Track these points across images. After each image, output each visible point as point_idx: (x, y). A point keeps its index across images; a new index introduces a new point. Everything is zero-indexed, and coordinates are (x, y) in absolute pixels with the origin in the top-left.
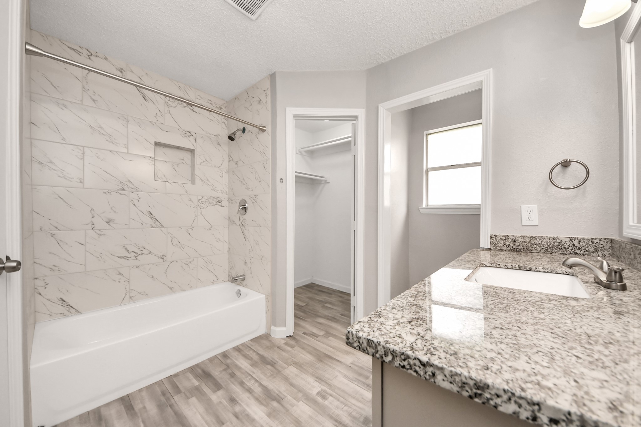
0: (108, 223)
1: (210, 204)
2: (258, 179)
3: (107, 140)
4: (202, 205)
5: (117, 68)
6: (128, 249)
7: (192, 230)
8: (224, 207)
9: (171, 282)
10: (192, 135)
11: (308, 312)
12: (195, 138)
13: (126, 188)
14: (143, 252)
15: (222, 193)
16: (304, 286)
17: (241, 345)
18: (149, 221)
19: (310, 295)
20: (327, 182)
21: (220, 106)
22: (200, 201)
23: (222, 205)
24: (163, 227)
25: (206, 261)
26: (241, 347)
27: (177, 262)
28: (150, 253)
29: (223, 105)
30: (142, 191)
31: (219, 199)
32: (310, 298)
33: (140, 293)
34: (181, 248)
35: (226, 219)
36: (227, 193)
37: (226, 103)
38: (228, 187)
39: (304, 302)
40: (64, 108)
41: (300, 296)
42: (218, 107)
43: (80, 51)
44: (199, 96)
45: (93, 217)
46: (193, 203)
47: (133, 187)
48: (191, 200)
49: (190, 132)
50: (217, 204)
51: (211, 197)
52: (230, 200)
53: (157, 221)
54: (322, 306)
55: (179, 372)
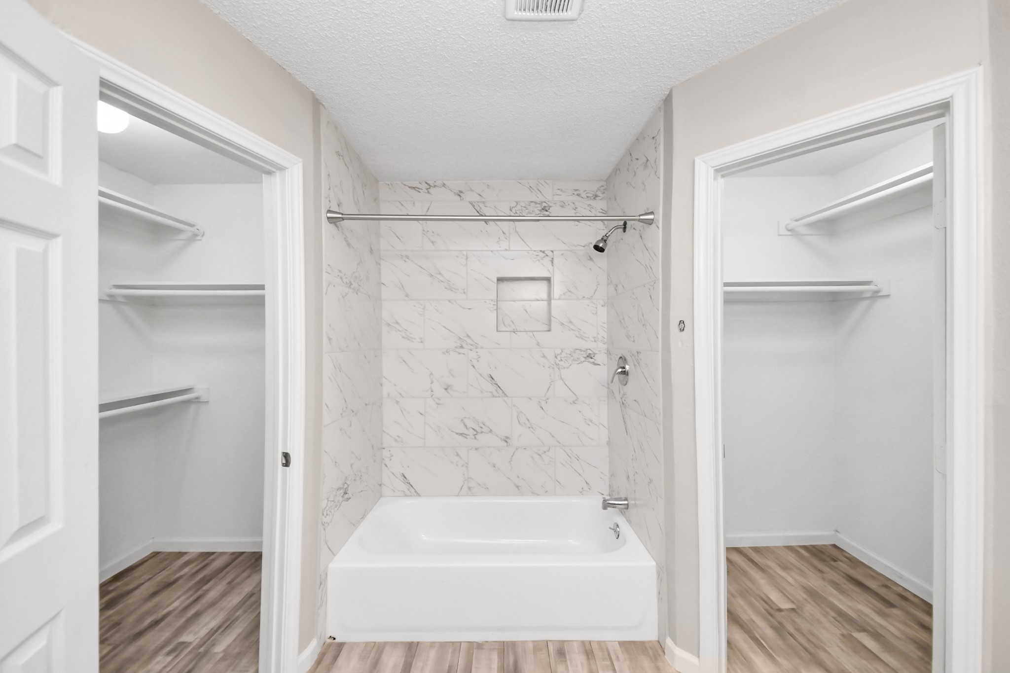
0: (446, 389)
1: (575, 360)
2: (641, 320)
3: (446, 288)
4: (561, 363)
5: (455, 193)
6: (466, 424)
7: (546, 402)
8: (599, 365)
9: (518, 477)
10: (547, 256)
11: (791, 635)
12: (551, 259)
13: (464, 345)
14: (483, 430)
15: (595, 341)
16: (805, 547)
17: (599, 642)
18: (491, 388)
19: (815, 581)
20: (880, 294)
21: (593, 193)
22: (559, 357)
23: (596, 362)
24: (507, 396)
25: (570, 455)
26: (595, 647)
27: (525, 449)
28: (491, 431)
29: (598, 189)
30: (482, 348)
31: (589, 352)
32: (813, 594)
33: (479, 485)
34: (531, 428)
35: (603, 386)
36: (606, 340)
37: (604, 183)
38: (606, 331)
39: (788, 598)
40: (407, 260)
41: (784, 574)
42: (590, 195)
43: (420, 188)
44: (559, 189)
45: (432, 382)
46: (548, 360)
47: (471, 342)
48: (544, 357)
49: (544, 252)
50: (587, 360)
51: (576, 349)
52: (608, 353)
53: (499, 388)
54: (843, 635)
55: (487, 642)
